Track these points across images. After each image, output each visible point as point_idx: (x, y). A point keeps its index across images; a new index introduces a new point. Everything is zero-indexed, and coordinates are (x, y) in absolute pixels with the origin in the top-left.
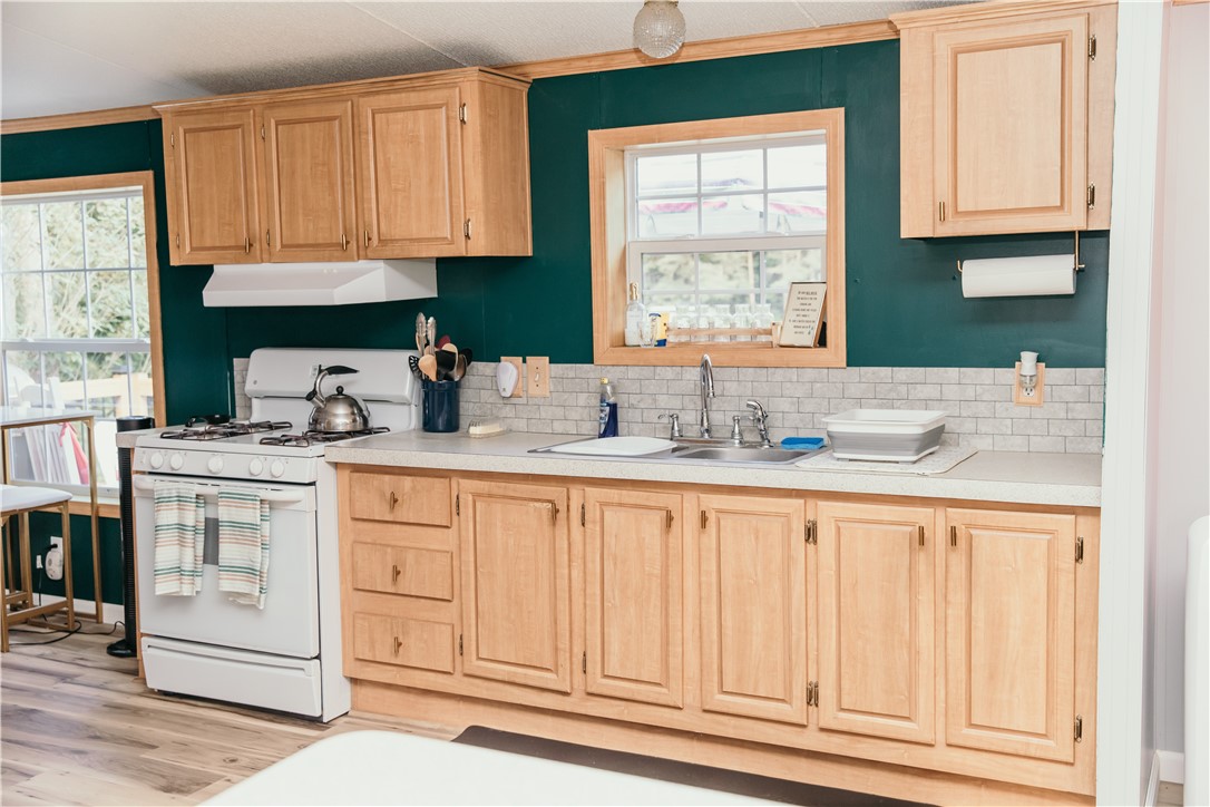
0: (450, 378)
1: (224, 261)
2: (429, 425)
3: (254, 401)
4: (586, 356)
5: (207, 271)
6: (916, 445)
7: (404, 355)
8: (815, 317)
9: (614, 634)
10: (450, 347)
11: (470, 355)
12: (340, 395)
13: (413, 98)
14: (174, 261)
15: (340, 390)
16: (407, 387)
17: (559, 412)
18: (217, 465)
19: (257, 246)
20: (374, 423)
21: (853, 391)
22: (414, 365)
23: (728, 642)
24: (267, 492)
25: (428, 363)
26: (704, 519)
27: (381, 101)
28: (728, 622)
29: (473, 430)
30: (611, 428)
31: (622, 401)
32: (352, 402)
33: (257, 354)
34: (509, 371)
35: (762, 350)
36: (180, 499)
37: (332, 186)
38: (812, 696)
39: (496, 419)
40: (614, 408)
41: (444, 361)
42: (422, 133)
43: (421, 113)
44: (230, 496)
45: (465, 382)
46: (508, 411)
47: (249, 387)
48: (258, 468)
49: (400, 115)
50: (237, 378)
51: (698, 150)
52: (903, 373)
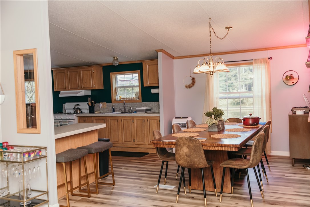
0: (93, 105)
1: (62, 91)
2: (90, 112)
3: (66, 110)
4: (111, 102)
5: (59, 92)
6: (145, 111)
7: (87, 103)
8: (138, 96)
9: (112, 136)
10: (93, 101)
11: (95, 103)
12: (78, 108)
13: (87, 69)
14: (55, 91)
15: (78, 107)
16: (87, 107)
17: (108, 110)
18: (62, 117)
19: (67, 88)
20: (83, 112)
21: (143, 105)
22: (88, 104)
23: (125, 135)
24: (68, 120)
25: (90, 103)
26: (121, 120)
27: (83, 69)
28: (125, 133)
29: (96, 112)
30: (114, 111)
31: (115, 108)
32: (80, 109)
33: (66, 103)
34: (101, 105)
35: (131, 101)
36: (57, 122)
37: (77, 81)
38: (134, 141)
39: (99, 111)
40: (114, 109)
41: (92, 103)
42: (88, 74)
43: (88, 71)
44: (64, 121)
45: (95, 106)
46: (101, 110)
47: (65, 108)
48: (67, 118)
49: (85, 71)
50: (63, 107)
51: (125, 75)
52: (148, 103)
